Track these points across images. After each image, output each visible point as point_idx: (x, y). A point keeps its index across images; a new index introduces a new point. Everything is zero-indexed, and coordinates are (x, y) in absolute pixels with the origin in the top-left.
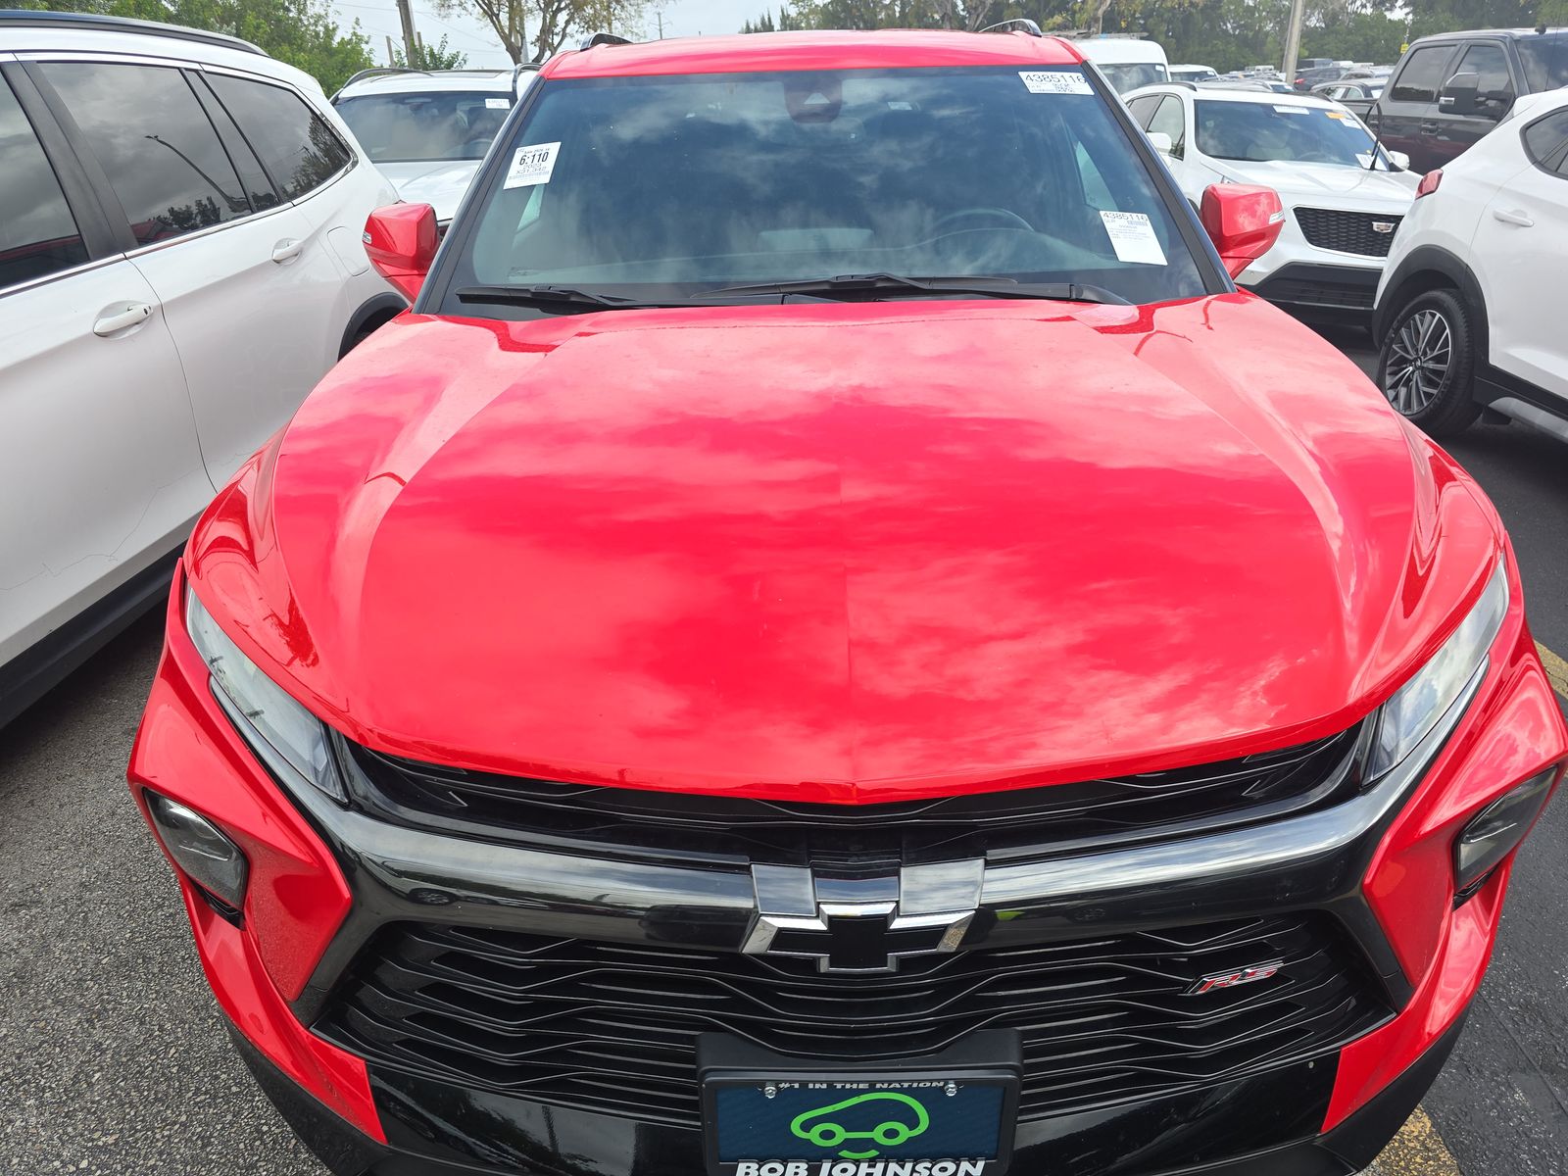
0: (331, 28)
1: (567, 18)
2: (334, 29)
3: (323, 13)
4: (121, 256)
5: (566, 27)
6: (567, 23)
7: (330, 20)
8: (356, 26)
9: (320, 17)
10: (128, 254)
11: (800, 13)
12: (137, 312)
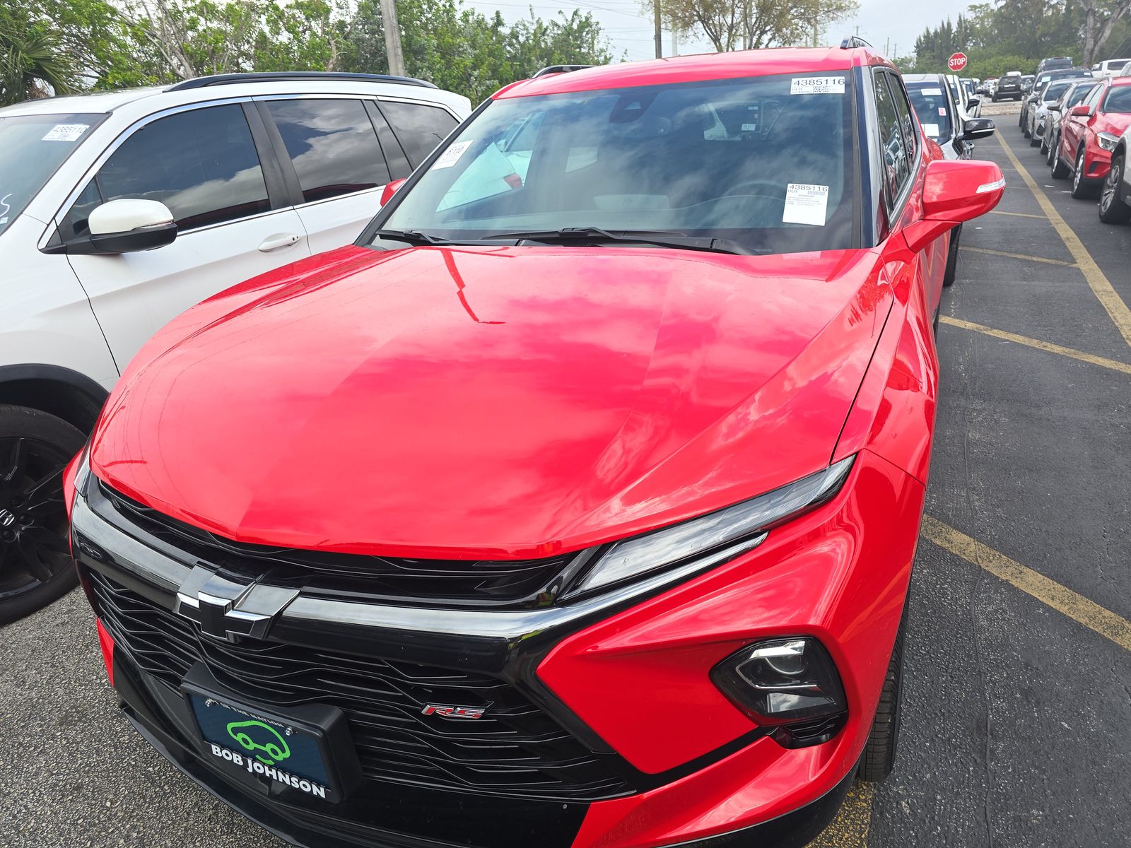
0: (608, 57)
1: (771, 37)
2: (610, 58)
3: (605, 48)
4: (291, 208)
5: (768, 44)
6: (770, 40)
7: (608, 53)
8: (625, 56)
9: (602, 51)
10: (295, 207)
11: (977, 17)
12: (289, 240)
